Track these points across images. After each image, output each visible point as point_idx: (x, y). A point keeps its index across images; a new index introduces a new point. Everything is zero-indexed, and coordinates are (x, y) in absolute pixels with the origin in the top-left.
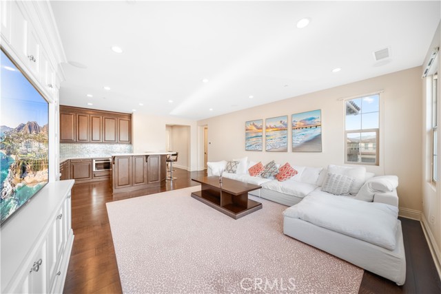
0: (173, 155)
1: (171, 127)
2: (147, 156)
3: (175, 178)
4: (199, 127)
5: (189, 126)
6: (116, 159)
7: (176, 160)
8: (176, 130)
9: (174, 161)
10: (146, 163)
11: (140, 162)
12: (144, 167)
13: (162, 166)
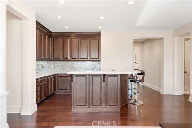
0: (138, 74)
1: (142, 42)
2: (104, 75)
3: (142, 103)
4: (176, 39)
5: (163, 39)
6: (74, 77)
7: (142, 81)
8: (146, 46)
9: (140, 81)
10: (103, 84)
11: (98, 81)
12: (101, 88)
13: (122, 88)
